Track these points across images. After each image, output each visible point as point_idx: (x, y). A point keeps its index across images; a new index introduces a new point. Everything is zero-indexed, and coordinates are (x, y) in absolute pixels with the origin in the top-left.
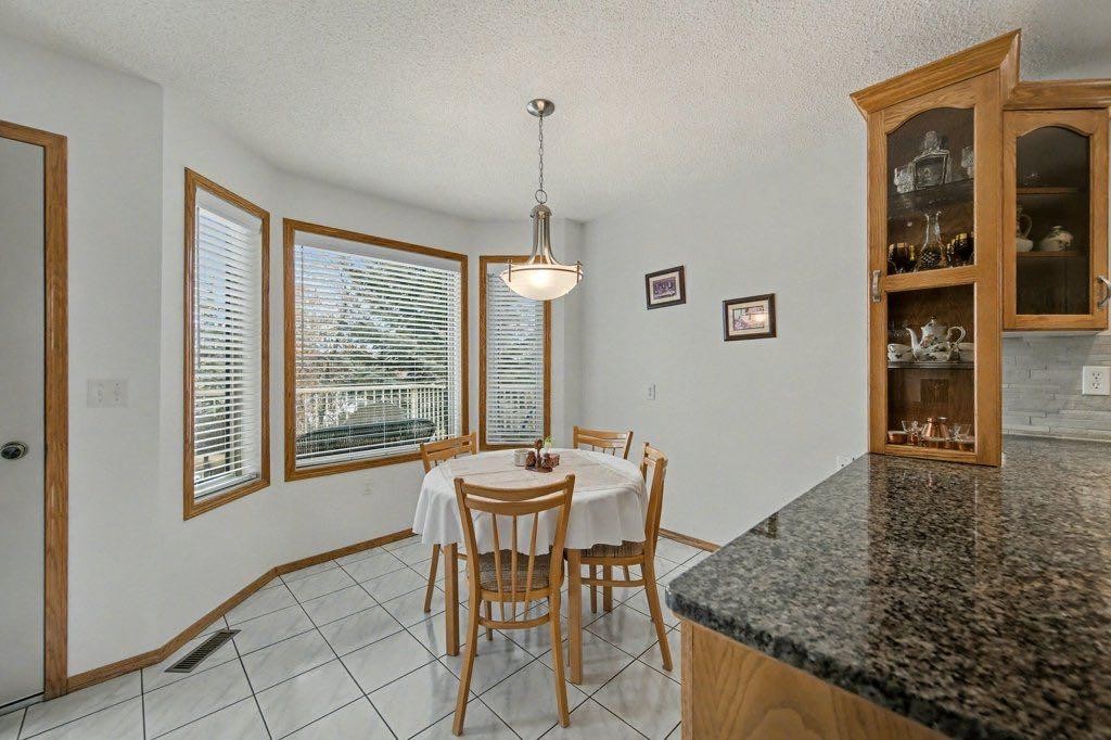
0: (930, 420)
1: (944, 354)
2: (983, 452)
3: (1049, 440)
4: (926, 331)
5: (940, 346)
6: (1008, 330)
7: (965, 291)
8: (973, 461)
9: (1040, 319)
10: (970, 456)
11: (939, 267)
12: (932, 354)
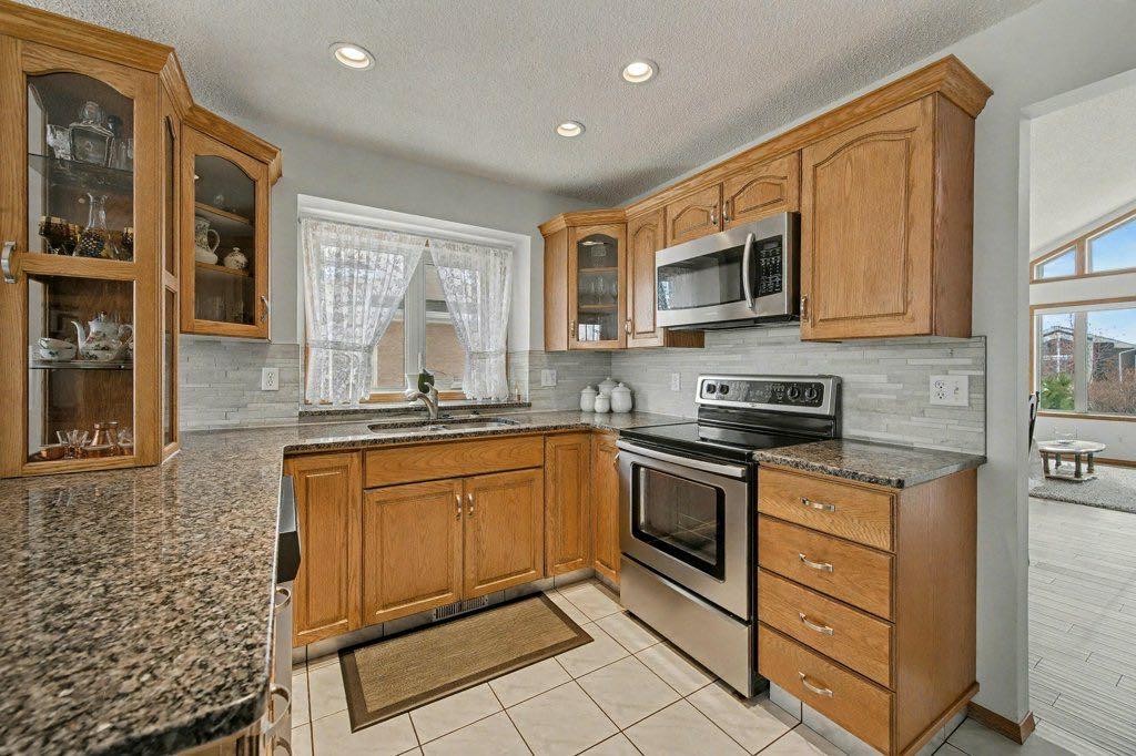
0: (97, 426)
1: (107, 354)
2: (142, 453)
3: (239, 430)
4: (94, 327)
5: (102, 344)
6: (186, 333)
7: (126, 287)
8: (131, 465)
9: (217, 325)
10: (128, 461)
11: (101, 257)
12: (92, 352)
